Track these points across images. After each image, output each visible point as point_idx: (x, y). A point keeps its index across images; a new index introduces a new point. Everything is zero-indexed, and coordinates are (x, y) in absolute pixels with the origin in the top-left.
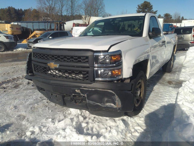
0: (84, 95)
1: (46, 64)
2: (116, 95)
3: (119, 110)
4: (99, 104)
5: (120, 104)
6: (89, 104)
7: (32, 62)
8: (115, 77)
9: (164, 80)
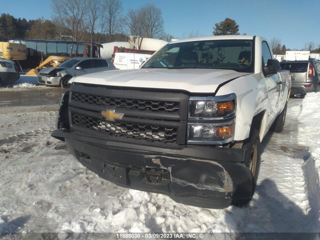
0: (166, 168)
1: (99, 112)
2: (224, 170)
3: (227, 196)
4: (193, 185)
5: (231, 185)
6: (175, 184)
7: (69, 107)
8: (223, 138)
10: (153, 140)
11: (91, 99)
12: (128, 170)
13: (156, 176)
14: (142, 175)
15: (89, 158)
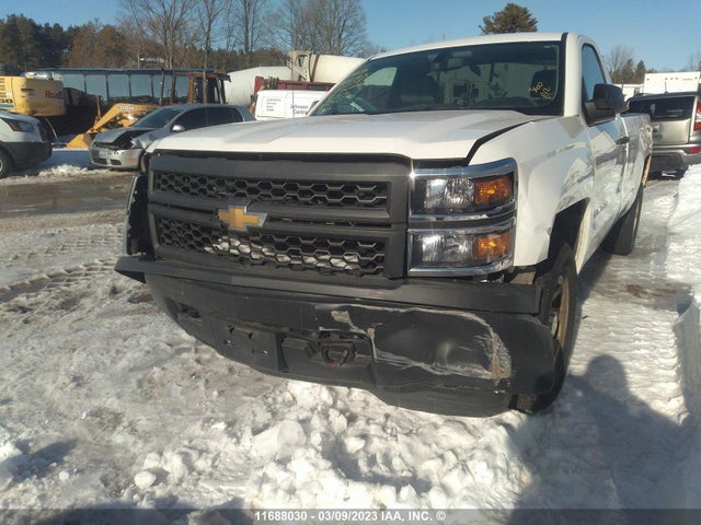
0: (362, 332)
1: (212, 213)
2: (492, 332)
3: (498, 388)
4: (422, 365)
5: (507, 364)
6: (383, 364)
7: (150, 206)
9: (613, 282)
10: (334, 271)
11: (195, 186)
12: (281, 338)
13: (342, 349)
14: (312, 349)
15: (196, 315)
